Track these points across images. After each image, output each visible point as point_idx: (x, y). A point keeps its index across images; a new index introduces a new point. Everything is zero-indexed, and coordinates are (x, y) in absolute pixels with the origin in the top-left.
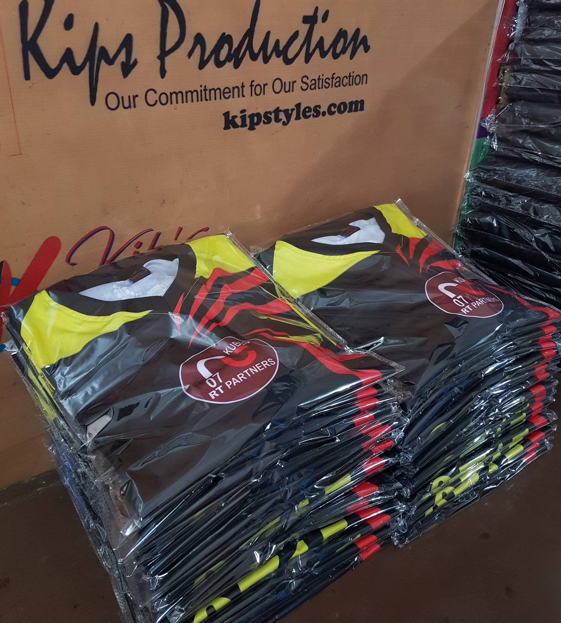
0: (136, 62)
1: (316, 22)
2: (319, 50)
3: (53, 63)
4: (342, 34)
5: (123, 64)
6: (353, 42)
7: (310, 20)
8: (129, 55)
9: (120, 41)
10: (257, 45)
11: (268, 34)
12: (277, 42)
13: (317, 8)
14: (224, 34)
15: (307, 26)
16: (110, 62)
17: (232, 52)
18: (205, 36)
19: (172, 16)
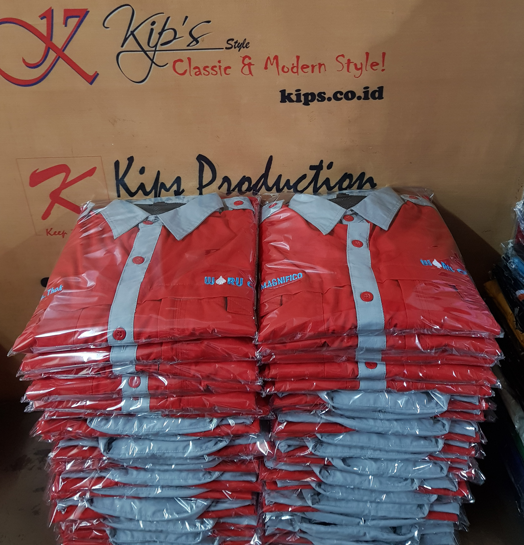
0: (183, 191)
1: (322, 170)
2: (326, 186)
3: (133, 190)
4: (347, 176)
5: (175, 191)
6: (359, 181)
7: (317, 168)
8: (179, 187)
9: (174, 180)
10: (271, 182)
11: (280, 176)
12: (288, 181)
13: (322, 162)
14: (245, 176)
15: (314, 172)
16: (167, 190)
17: (251, 186)
18: (230, 178)
19: (206, 167)
